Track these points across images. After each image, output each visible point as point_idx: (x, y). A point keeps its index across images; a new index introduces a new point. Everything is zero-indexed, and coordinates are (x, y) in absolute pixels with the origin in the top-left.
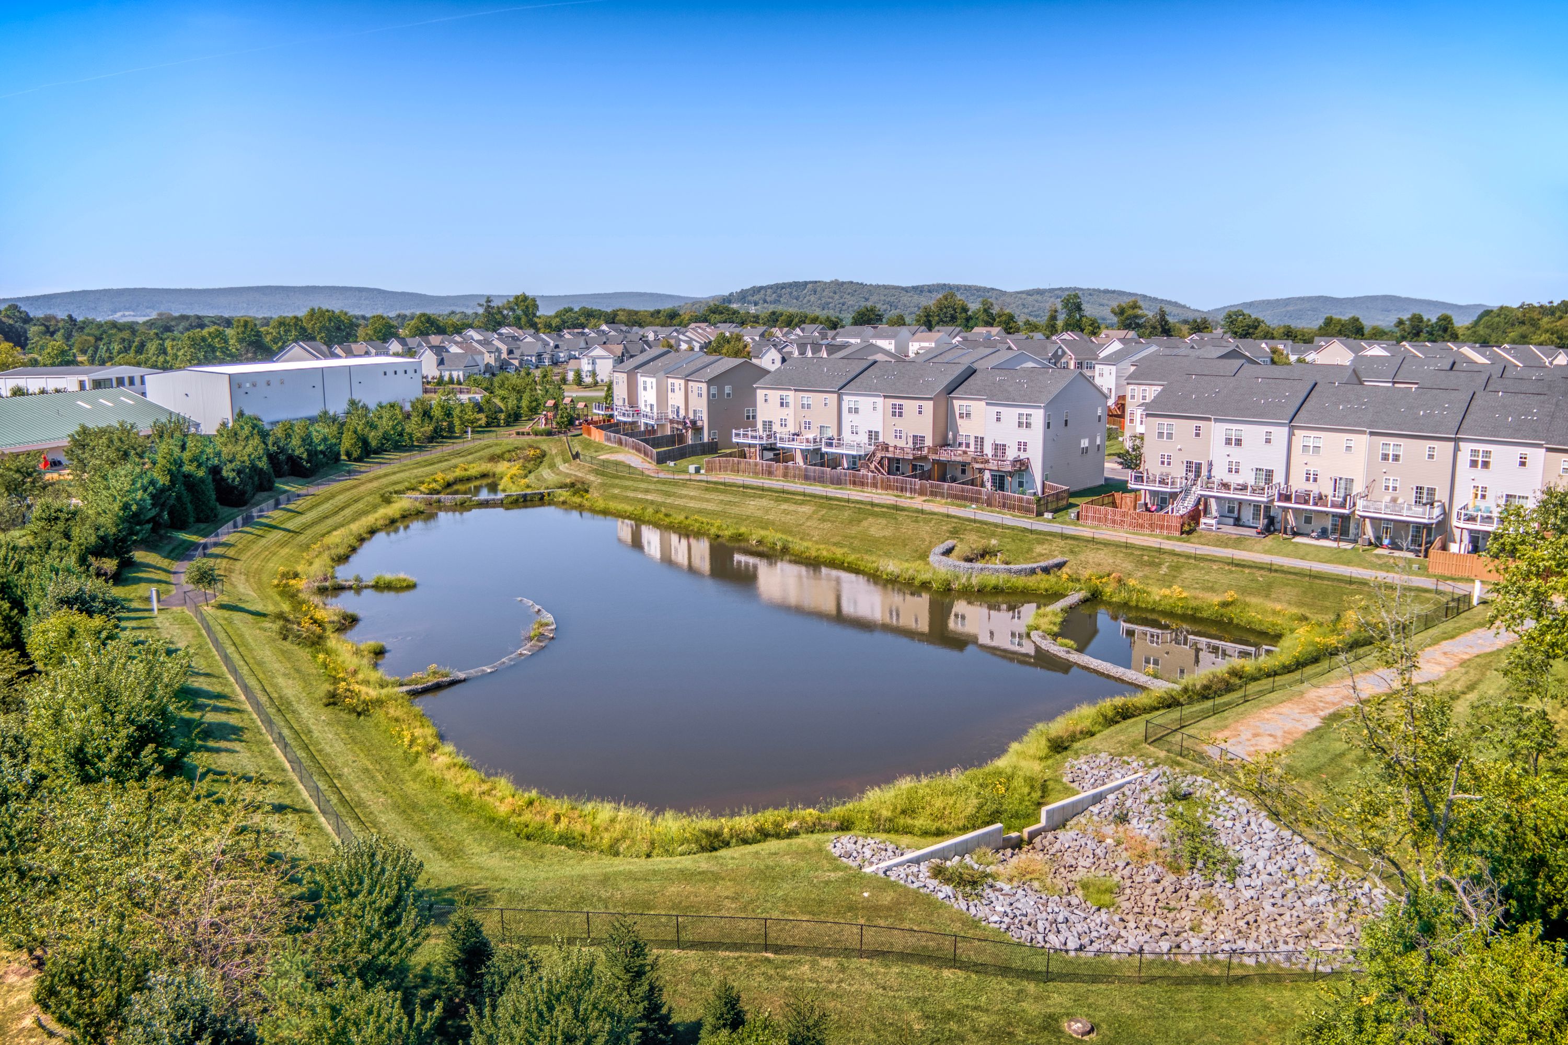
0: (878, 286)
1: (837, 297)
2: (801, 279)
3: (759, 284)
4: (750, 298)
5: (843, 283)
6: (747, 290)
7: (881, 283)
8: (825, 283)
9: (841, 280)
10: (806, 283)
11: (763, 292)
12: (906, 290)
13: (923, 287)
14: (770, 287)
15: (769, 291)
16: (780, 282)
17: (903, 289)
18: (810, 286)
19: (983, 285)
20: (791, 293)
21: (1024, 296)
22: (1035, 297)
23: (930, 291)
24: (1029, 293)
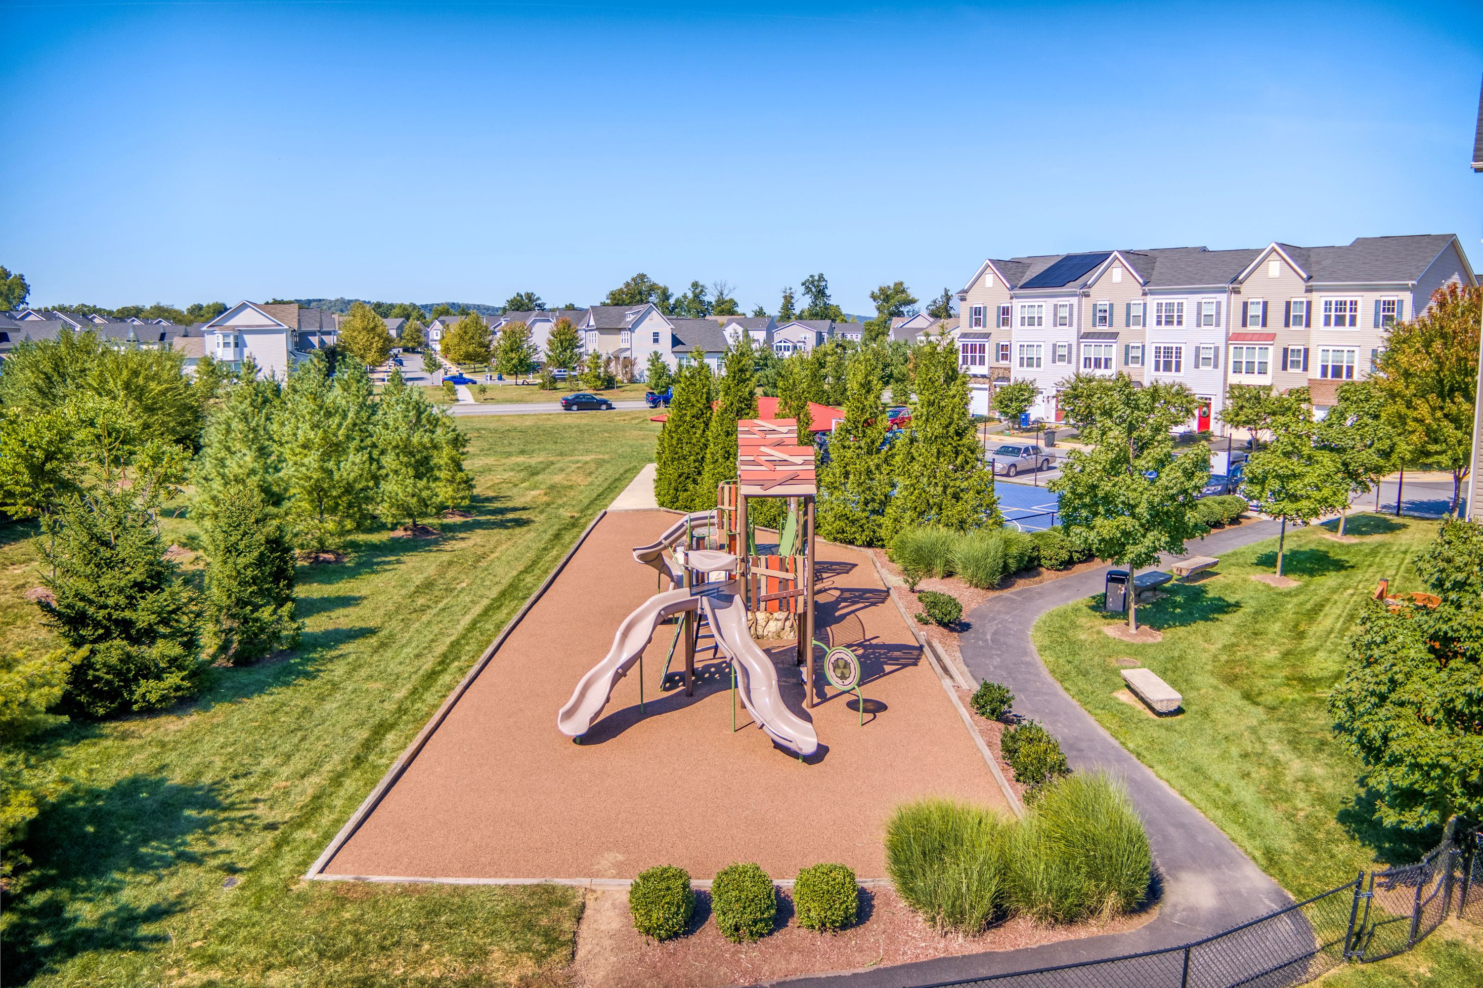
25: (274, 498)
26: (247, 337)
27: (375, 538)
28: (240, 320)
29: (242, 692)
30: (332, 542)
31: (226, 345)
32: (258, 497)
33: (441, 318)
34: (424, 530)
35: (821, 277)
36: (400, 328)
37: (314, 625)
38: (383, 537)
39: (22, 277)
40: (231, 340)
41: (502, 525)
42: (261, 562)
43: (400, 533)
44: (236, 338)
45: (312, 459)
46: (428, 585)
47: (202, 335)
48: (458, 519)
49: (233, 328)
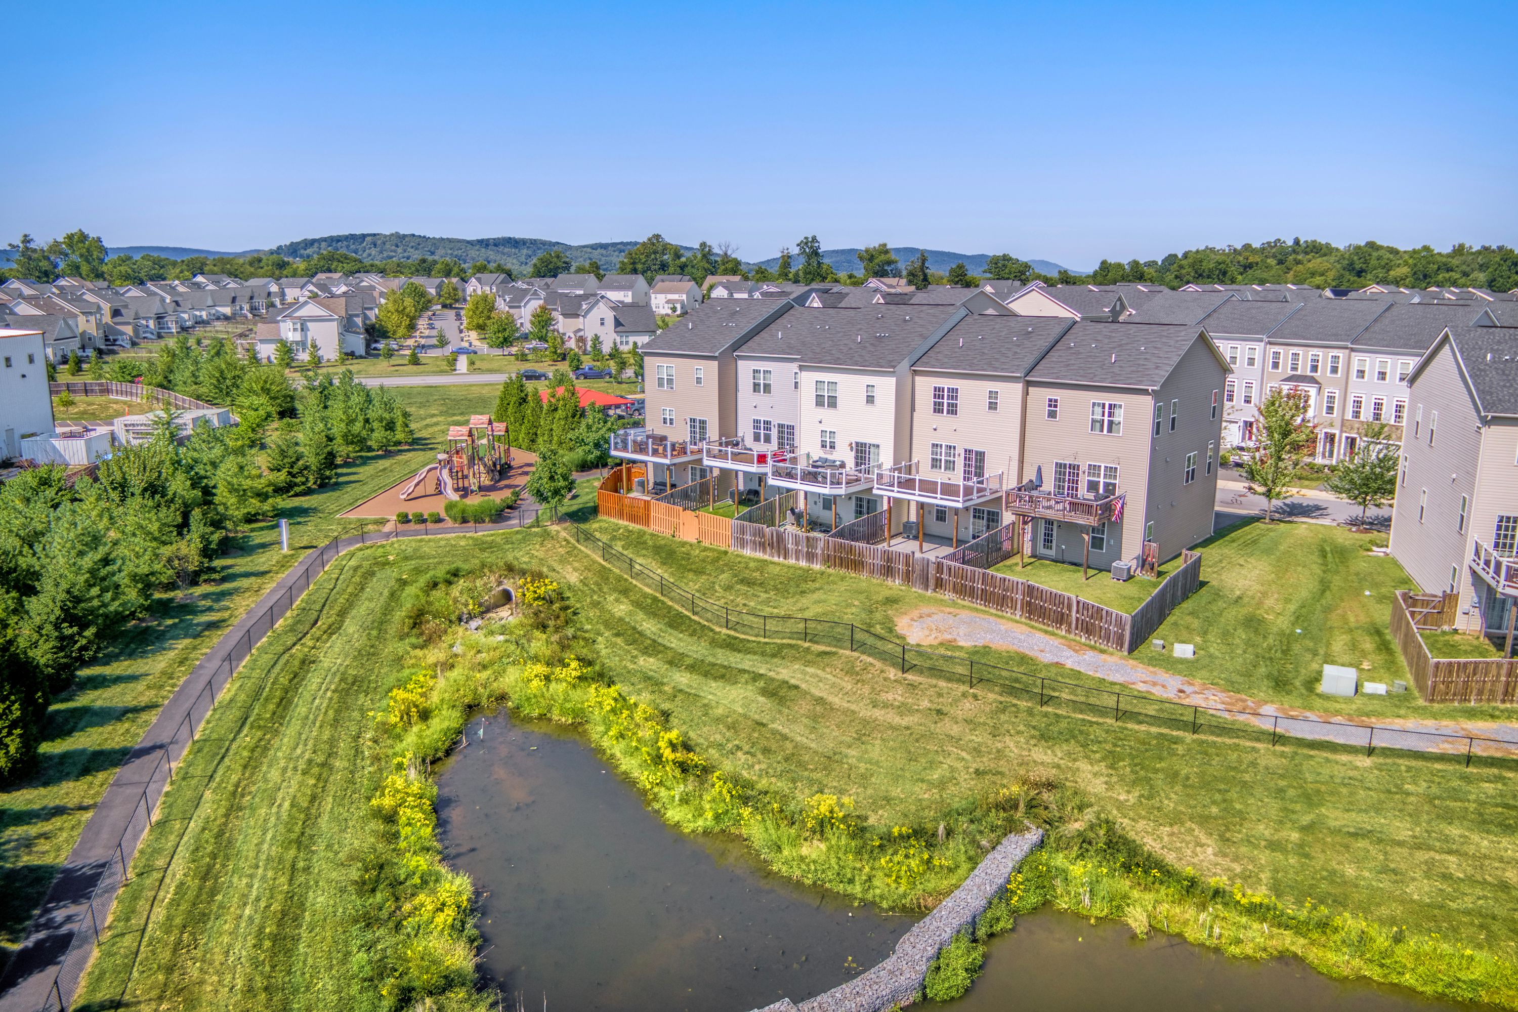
0: (442, 239)
1: (399, 250)
2: (358, 232)
3: (310, 237)
4: (302, 251)
5: (405, 236)
6: (298, 243)
7: (445, 237)
8: (385, 236)
9: (402, 233)
10: (364, 236)
11: (316, 245)
12: (470, 243)
13: (488, 240)
14: (324, 240)
15: (323, 244)
16: (335, 234)
17: (468, 242)
18: (368, 239)
19: (548, 239)
20: (348, 247)
21: (589, 250)
22: (599, 250)
23: (495, 245)
24: (594, 247)
25: (330, 439)
26: (309, 324)
27: (369, 454)
28: (302, 313)
29: (319, 493)
30: (352, 455)
31: (295, 330)
32: (325, 439)
33: (478, 275)
34: (390, 451)
35: (814, 239)
36: (439, 287)
37: (341, 479)
38: (374, 454)
39: (99, 240)
40: (298, 326)
41: (424, 450)
42: (326, 458)
43: (380, 453)
44: (302, 324)
45: (343, 425)
46: (385, 469)
47: (278, 322)
48: (407, 447)
49: (299, 318)
